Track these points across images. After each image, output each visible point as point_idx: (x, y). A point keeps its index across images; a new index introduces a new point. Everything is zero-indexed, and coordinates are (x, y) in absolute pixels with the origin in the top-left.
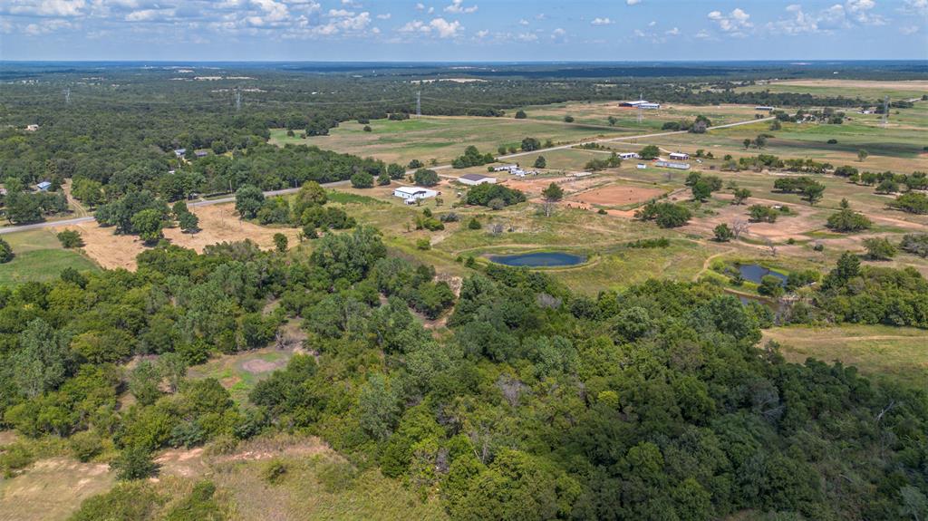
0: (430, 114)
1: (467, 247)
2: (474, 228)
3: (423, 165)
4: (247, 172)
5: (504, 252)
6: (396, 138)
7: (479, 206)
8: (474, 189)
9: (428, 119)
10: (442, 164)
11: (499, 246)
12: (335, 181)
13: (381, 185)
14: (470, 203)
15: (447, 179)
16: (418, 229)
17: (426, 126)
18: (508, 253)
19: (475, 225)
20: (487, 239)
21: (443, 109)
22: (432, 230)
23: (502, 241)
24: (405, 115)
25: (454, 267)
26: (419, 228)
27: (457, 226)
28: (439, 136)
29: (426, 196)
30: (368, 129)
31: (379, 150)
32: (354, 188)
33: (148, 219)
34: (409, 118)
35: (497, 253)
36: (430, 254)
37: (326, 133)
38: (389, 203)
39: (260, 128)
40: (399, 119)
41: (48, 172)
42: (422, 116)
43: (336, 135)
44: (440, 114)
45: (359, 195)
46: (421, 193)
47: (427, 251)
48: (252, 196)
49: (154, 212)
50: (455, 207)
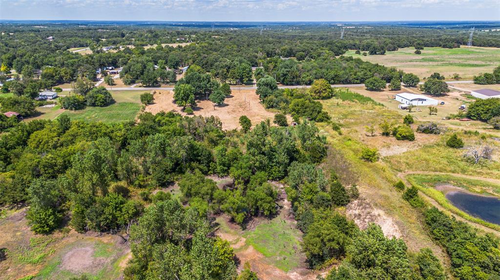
0: (480, 46)
1: (428, 168)
2: (453, 146)
3: (444, 78)
4: (288, 70)
5: (477, 189)
6: (438, 59)
7: (479, 122)
8: (479, 103)
9: (476, 49)
10: (465, 79)
11: (475, 178)
12: (357, 83)
13: (392, 90)
14: (469, 117)
15: (460, 91)
16: (383, 134)
17: (469, 53)
18: (484, 192)
19: (455, 143)
20: (462, 164)
21: (494, 42)
22: (398, 139)
23: (485, 170)
24: (456, 45)
25: (389, 194)
26: (386, 134)
27: (432, 139)
28: (476, 59)
29: (425, 103)
30: (418, 53)
31: (415, 66)
32: (366, 89)
33: (182, 91)
34: (459, 47)
35: (467, 188)
36: (370, 167)
37: (383, 54)
38: (383, 105)
39: (337, 46)
40: (451, 47)
41: (191, 61)
42: (473, 47)
43: (391, 55)
44: (490, 46)
45: (363, 96)
46: (420, 100)
47: (370, 163)
48: (267, 85)
49: (188, 86)
50: (449, 118)
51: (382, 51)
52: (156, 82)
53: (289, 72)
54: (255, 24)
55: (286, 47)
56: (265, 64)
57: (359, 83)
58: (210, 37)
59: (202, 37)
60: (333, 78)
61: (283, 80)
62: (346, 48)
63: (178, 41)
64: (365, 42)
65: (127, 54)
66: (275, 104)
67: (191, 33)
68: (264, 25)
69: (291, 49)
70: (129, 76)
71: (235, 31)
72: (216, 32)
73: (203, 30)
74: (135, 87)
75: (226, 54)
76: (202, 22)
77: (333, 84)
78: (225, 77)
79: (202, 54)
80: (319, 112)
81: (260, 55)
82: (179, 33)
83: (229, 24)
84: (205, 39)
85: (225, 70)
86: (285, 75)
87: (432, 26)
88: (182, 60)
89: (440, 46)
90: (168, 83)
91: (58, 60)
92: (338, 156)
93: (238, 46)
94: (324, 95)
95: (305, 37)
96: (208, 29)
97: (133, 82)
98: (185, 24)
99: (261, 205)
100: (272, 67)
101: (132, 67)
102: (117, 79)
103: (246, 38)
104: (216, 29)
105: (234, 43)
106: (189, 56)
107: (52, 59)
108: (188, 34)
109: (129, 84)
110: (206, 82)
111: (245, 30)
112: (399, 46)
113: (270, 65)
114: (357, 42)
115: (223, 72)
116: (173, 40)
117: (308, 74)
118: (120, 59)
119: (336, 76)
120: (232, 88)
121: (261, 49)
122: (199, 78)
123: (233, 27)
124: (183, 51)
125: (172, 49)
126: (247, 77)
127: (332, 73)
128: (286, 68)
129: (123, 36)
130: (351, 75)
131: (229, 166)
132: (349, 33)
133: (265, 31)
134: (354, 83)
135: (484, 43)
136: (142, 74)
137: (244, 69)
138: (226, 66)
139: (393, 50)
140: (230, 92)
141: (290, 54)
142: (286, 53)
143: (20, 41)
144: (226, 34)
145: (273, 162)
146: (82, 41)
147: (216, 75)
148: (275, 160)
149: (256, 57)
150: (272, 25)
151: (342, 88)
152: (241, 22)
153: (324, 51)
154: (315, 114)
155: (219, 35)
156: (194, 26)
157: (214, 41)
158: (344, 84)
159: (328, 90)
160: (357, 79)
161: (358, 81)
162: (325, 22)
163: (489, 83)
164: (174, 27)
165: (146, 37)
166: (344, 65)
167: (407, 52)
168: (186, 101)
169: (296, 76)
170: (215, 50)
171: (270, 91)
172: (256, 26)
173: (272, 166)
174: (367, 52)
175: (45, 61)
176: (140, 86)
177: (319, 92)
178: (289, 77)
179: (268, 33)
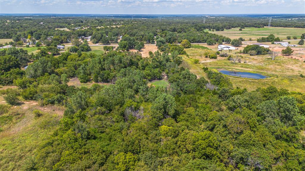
2: (229, 60)
3: (244, 40)
6: (249, 33)
9: (273, 28)
11: (232, 67)
13: (218, 45)
15: (248, 45)
16: (205, 57)
20: (229, 64)
22: (210, 58)
24: (262, 26)
26: (207, 57)
27: (223, 58)
29: (229, 48)
30: (240, 30)
31: (235, 36)
32: (207, 45)
33: (123, 44)
34: (264, 27)
35: (227, 70)
36: (196, 65)
37: (223, 30)
38: (211, 50)
39: (199, 27)
40: (259, 27)
41: (124, 33)
42: (271, 27)
43: (227, 31)
44: (280, 27)
45: (204, 47)
46: (227, 47)
47: (196, 64)
48: (161, 42)
49: (125, 42)
50: (236, 53)
51: (222, 29)
52: (109, 42)
53: (172, 37)
54: (157, 16)
55: (172, 27)
56: (161, 34)
57: (204, 43)
58: (132, 22)
59: (127, 22)
60: (192, 40)
61: (169, 41)
62: (205, 28)
63: (114, 24)
64: (215, 25)
65: (91, 30)
66: (164, 50)
67: (120, 21)
68: (163, 16)
69: (174, 28)
70: (95, 40)
71: (145, 20)
72: (134, 20)
73: (126, 19)
74: (98, 44)
75: (141, 30)
76: (125, 15)
77: (193, 43)
78: (141, 40)
79: (129, 30)
80: (182, 51)
81: (158, 30)
82: (113, 21)
83: (141, 16)
84: (129, 23)
85: (141, 37)
86: (170, 39)
87: (260, 17)
88: (119, 33)
89: (254, 27)
90: (114, 43)
91: (56, 33)
92: (186, 63)
93: (147, 27)
94: (187, 46)
95: (184, 23)
96: (129, 19)
97: (97, 42)
98: (115, 16)
99: (156, 75)
100: (164, 36)
101: (96, 35)
102: (89, 41)
103: (151, 23)
104: (134, 19)
105: (145, 25)
106: (123, 31)
107: (52, 33)
108: (119, 21)
109: (95, 43)
110: (133, 41)
111: (151, 19)
112: (232, 27)
113: (163, 35)
114: (211, 25)
115: (140, 37)
116: (111, 24)
117: (181, 38)
118: (88, 33)
119: (194, 39)
120: (145, 44)
121: (159, 28)
122: (130, 39)
123: (144, 17)
124: (119, 29)
125: (113, 28)
126: (152, 40)
127: (192, 38)
128: (170, 36)
129: (82, 22)
130: (201, 39)
131: (145, 67)
132: (209, 20)
133: (162, 20)
134: (202, 43)
135: (278, 25)
136: (101, 38)
137: (150, 36)
138: (142, 35)
139: (229, 29)
140: (144, 46)
141: (174, 30)
142: (172, 30)
143: (27, 25)
144: (140, 21)
145: (161, 65)
146: (61, 25)
147: (137, 39)
148: (162, 64)
149: (157, 32)
150: (167, 16)
151: (196, 44)
152: (148, 15)
153: (191, 29)
154: (180, 52)
155: (136, 22)
156: (120, 17)
157: (134, 24)
158: (197, 43)
159: (188, 44)
160: (204, 41)
161: (204, 42)
162: (199, 15)
163: (263, 42)
164: (108, 17)
165: (96, 23)
166: (199, 34)
167: (235, 30)
168: (125, 48)
169: (175, 39)
170: (136, 28)
171: (162, 44)
172: (157, 17)
173: (161, 66)
174: (214, 30)
175: (49, 33)
176: (101, 44)
177: (184, 45)
178: (172, 40)
179: (164, 21)
